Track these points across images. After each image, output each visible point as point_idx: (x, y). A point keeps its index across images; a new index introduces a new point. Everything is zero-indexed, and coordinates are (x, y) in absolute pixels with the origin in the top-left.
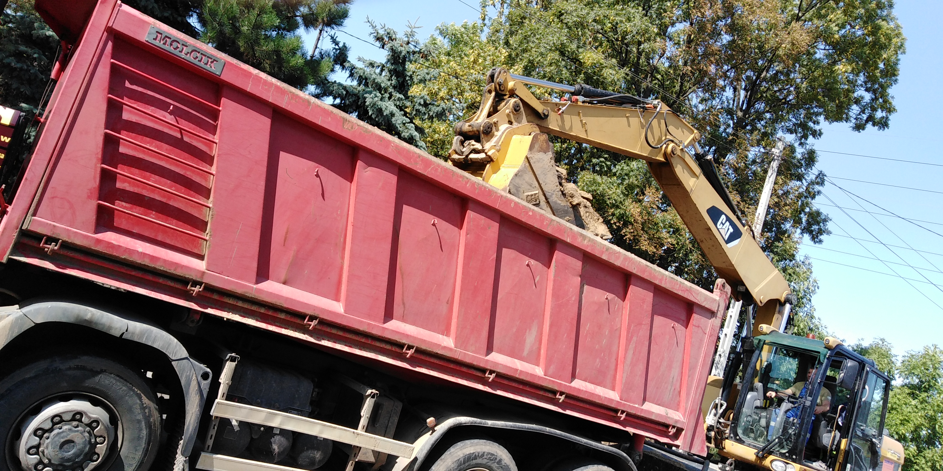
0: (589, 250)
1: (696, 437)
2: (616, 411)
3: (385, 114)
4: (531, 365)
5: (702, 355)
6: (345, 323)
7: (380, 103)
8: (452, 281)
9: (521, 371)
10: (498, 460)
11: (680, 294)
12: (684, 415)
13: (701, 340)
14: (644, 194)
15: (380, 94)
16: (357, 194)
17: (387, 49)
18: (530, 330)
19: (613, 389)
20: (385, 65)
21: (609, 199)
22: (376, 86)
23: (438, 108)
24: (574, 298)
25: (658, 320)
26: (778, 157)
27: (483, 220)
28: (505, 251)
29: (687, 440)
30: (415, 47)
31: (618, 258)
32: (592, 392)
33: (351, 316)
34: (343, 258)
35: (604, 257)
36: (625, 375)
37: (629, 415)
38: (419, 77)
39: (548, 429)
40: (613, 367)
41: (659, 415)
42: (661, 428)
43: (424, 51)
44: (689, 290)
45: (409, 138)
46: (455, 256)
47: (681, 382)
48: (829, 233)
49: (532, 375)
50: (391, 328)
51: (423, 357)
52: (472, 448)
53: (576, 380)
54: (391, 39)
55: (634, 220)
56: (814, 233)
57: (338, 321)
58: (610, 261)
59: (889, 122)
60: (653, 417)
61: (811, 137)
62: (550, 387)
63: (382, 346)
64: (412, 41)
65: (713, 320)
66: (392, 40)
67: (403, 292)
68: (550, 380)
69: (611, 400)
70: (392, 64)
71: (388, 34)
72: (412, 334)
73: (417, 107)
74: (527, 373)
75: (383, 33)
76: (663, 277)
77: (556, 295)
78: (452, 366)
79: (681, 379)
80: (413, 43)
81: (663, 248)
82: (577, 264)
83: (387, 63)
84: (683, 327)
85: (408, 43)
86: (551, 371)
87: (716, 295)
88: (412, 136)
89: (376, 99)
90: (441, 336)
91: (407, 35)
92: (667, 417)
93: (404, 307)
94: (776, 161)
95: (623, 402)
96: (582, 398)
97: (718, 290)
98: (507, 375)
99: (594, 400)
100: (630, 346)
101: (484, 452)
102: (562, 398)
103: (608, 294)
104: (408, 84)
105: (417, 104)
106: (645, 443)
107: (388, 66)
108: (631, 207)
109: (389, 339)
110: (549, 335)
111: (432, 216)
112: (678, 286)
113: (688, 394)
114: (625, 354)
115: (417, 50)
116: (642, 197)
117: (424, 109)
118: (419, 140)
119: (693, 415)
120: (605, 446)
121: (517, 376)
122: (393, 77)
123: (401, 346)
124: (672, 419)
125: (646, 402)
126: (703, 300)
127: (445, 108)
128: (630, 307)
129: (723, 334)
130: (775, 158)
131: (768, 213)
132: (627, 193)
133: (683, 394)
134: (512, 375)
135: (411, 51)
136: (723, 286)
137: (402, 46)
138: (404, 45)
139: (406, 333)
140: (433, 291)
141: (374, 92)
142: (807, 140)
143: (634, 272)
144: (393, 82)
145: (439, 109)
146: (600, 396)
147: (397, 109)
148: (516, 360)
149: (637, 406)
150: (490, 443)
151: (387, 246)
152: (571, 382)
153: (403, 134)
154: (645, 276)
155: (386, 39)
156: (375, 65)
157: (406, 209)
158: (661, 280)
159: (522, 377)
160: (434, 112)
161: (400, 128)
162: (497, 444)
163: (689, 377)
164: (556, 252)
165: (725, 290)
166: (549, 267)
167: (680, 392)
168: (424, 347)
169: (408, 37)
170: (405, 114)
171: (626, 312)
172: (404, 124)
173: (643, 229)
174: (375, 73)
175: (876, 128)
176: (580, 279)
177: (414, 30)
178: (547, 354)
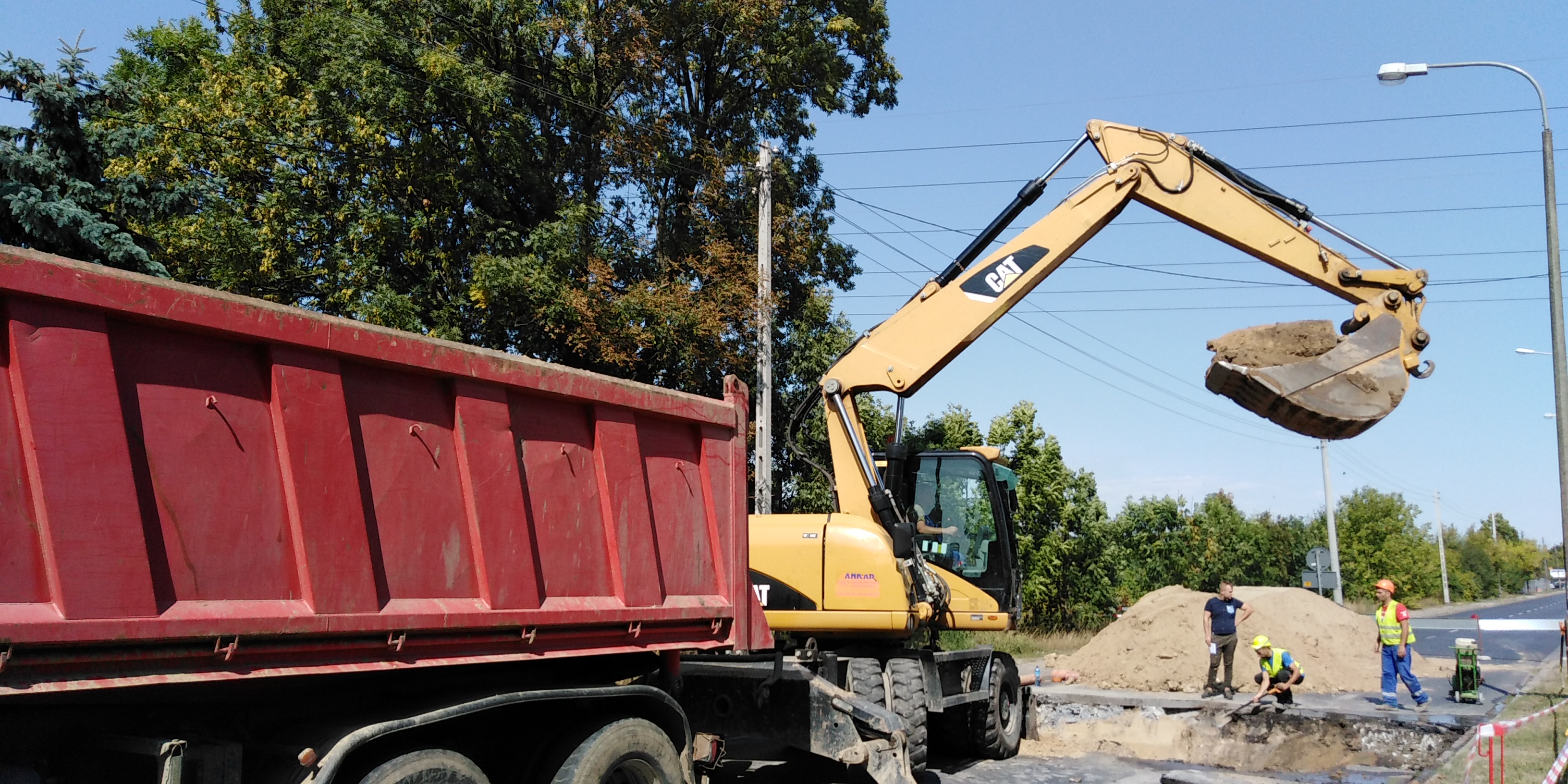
0: (513, 381)
1: (753, 624)
2: (624, 626)
3: (60, 225)
4: (464, 600)
5: (732, 498)
6: (74, 637)
7: (43, 205)
8: (278, 499)
9: (450, 615)
10: (449, 775)
11: (675, 414)
12: (728, 597)
13: (725, 476)
14: (587, 273)
15: (38, 190)
16: (26, 386)
17: (30, 100)
18: (447, 542)
19: (611, 594)
20: (34, 131)
21: (531, 292)
22: (26, 174)
23: (172, 195)
24: (510, 468)
25: (654, 463)
26: (766, 173)
27: (307, 376)
28: (365, 420)
29: (742, 634)
30: (91, 87)
31: (565, 382)
32: (580, 609)
33: (85, 621)
34: (32, 515)
35: (543, 386)
36: (624, 566)
37: (645, 625)
38: (114, 144)
39: (521, 694)
40: (602, 559)
41: (691, 610)
42: (699, 628)
43: (112, 93)
44: (688, 404)
45: (127, 261)
46: (272, 452)
47: (711, 548)
48: (859, 271)
49: (470, 616)
50: (176, 618)
51: (259, 650)
52: (398, 773)
53: (548, 599)
54: (31, 78)
55: (582, 317)
56: (840, 276)
57: (59, 638)
58: (554, 391)
59: (897, 95)
60: (684, 616)
61: (802, 139)
62: (507, 624)
63: (167, 656)
64: (80, 77)
65: (733, 440)
66: (37, 81)
67: (183, 545)
68: (503, 614)
69: (613, 612)
70: (49, 127)
71: (23, 69)
72: (225, 616)
73: (126, 199)
74: (462, 616)
75: (12, 69)
76: (643, 395)
77: (475, 471)
78: (319, 647)
79: (711, 544)
80: (83, 82)
81: (638, 351)
82: (501, 410)
83: (36, 126)
84: (693, 464)
85: (72, 82)
86: (501, 599)
87: (729, 402)
88: (131, 255)
89: (32, 200)
90: (283, 602)
91: (64, 67)
92: (704, 609)
93: (195, 573)
94: (766, 181)
95: (632, 608)
96: (564, 625)
97: (730, 394)
98: (427, 629)
99: (586, 621)
100: (621, 517)
101: (421, 772)
102: (532, 636)
103: (563, 445)
104: (94, 159)
105: (124, 195)
106: (682, 660)
107: (41, 131)
108: (572, 297)
109: (180, 638)
110: (483, 541)
111: (203, 393)
112: (670, 403)
113: (726, 563)
114: (616, 532)
115: (93, 93)
116: (584, 279)
117: (143, 201)
118: (148, 260)
119: (740, 593)
120: (623, 686)
121: (445, 625)
122: (59, 151)
123: (209, 643)
124: (712, 608)
125: (668, 597)
126: (711, 414)
127: (186, 192)
128: (604, 455)
129: (757, 459)
130: (764, 175)
131: (774, 262)
132: (557, 276)
133: (719, 565)
134: (436, 626)
135: (84, 96)
136: (736, 384)
137: (61, 90)
138: (66, 87)
139: (210, 617)
140: (245, 526)
141: (25, 188)
142: (797, 143)
143: (597, 398)
144: (61, 161)
145: (175, 196)
146: (592, 612)
147: (85, 211)
148: (436, 600)
149: (654, 607)
150: (427, 754)
151: (124, 470)
152: (541, 605)
153: (111, 255)
154: (616, 400)
155: (22, 81)
156: (12, 134)
157: (144, 391)
158: (642, 401)
159: (455, 624)
160: (165, 205)
161: (102, 245)
162: (441, 750)
163: (720, 537)
164: (458, 398)
165: (740, 390)
166: (452, 426)
167: (713, 564)
168: (255, 632)
169: (69, 72)
170: (105, 217)
171: (601, 466)
172: (108, 236)
173: (599, 329)
174: (14, 149)
175: (882, 106)
176: (510, 433)
177: (78, 56)
178: (487, 573)
